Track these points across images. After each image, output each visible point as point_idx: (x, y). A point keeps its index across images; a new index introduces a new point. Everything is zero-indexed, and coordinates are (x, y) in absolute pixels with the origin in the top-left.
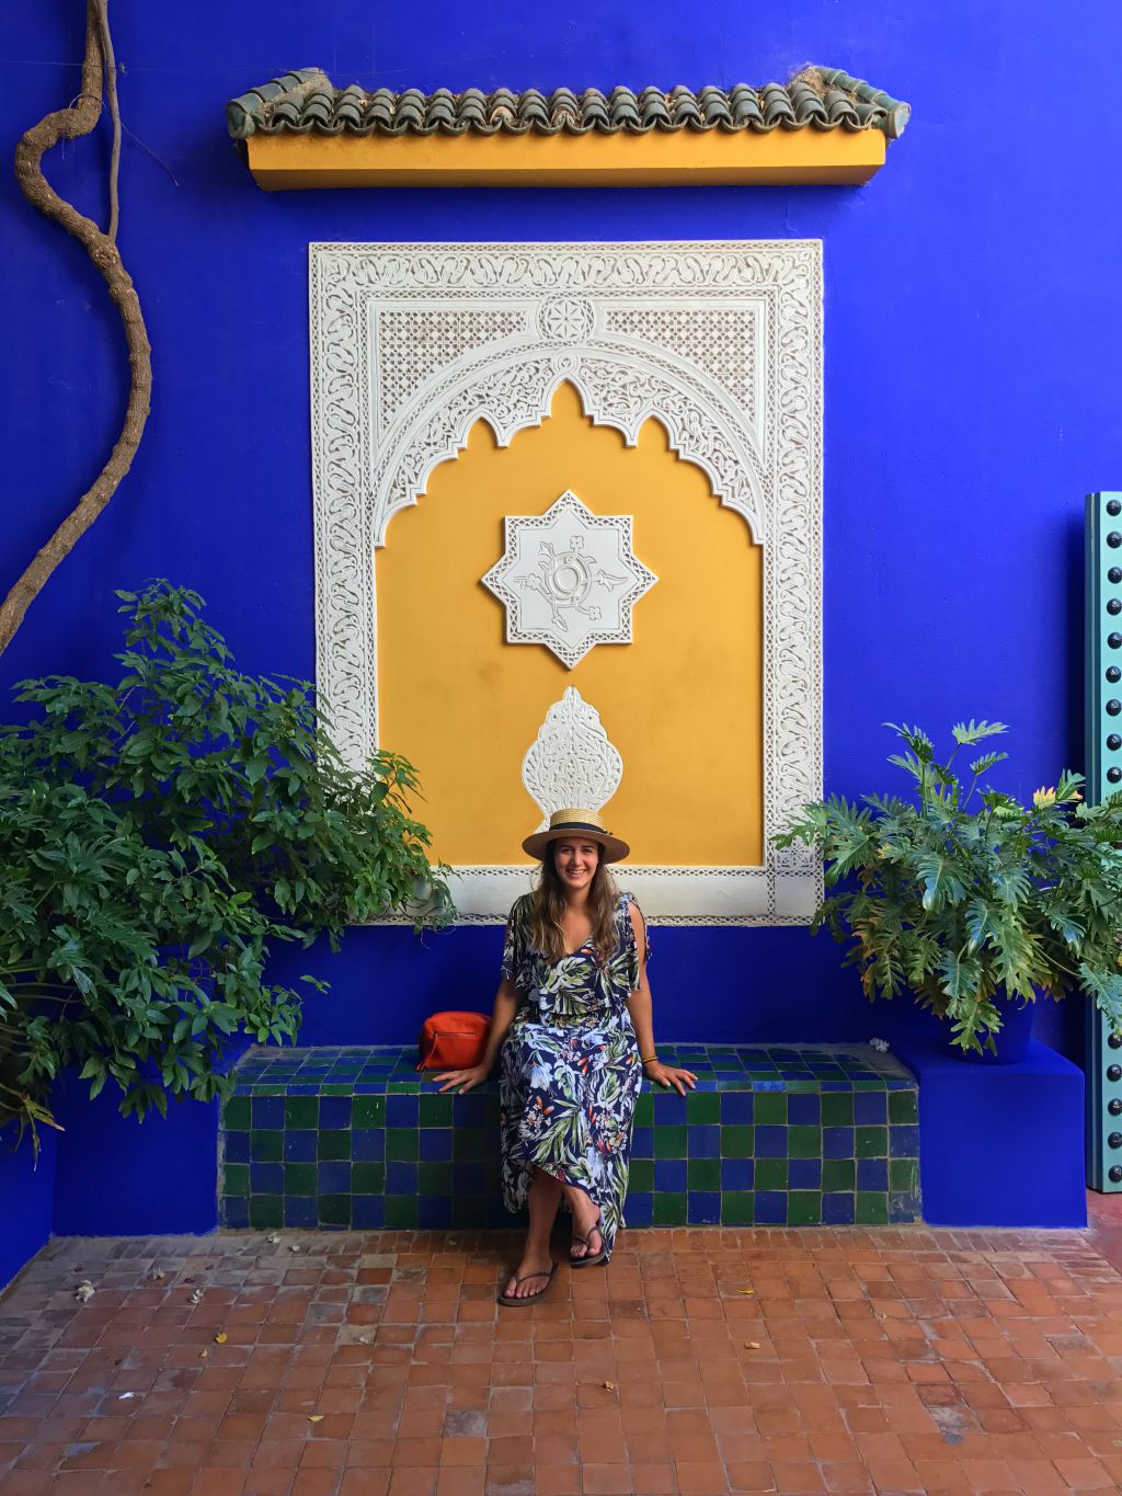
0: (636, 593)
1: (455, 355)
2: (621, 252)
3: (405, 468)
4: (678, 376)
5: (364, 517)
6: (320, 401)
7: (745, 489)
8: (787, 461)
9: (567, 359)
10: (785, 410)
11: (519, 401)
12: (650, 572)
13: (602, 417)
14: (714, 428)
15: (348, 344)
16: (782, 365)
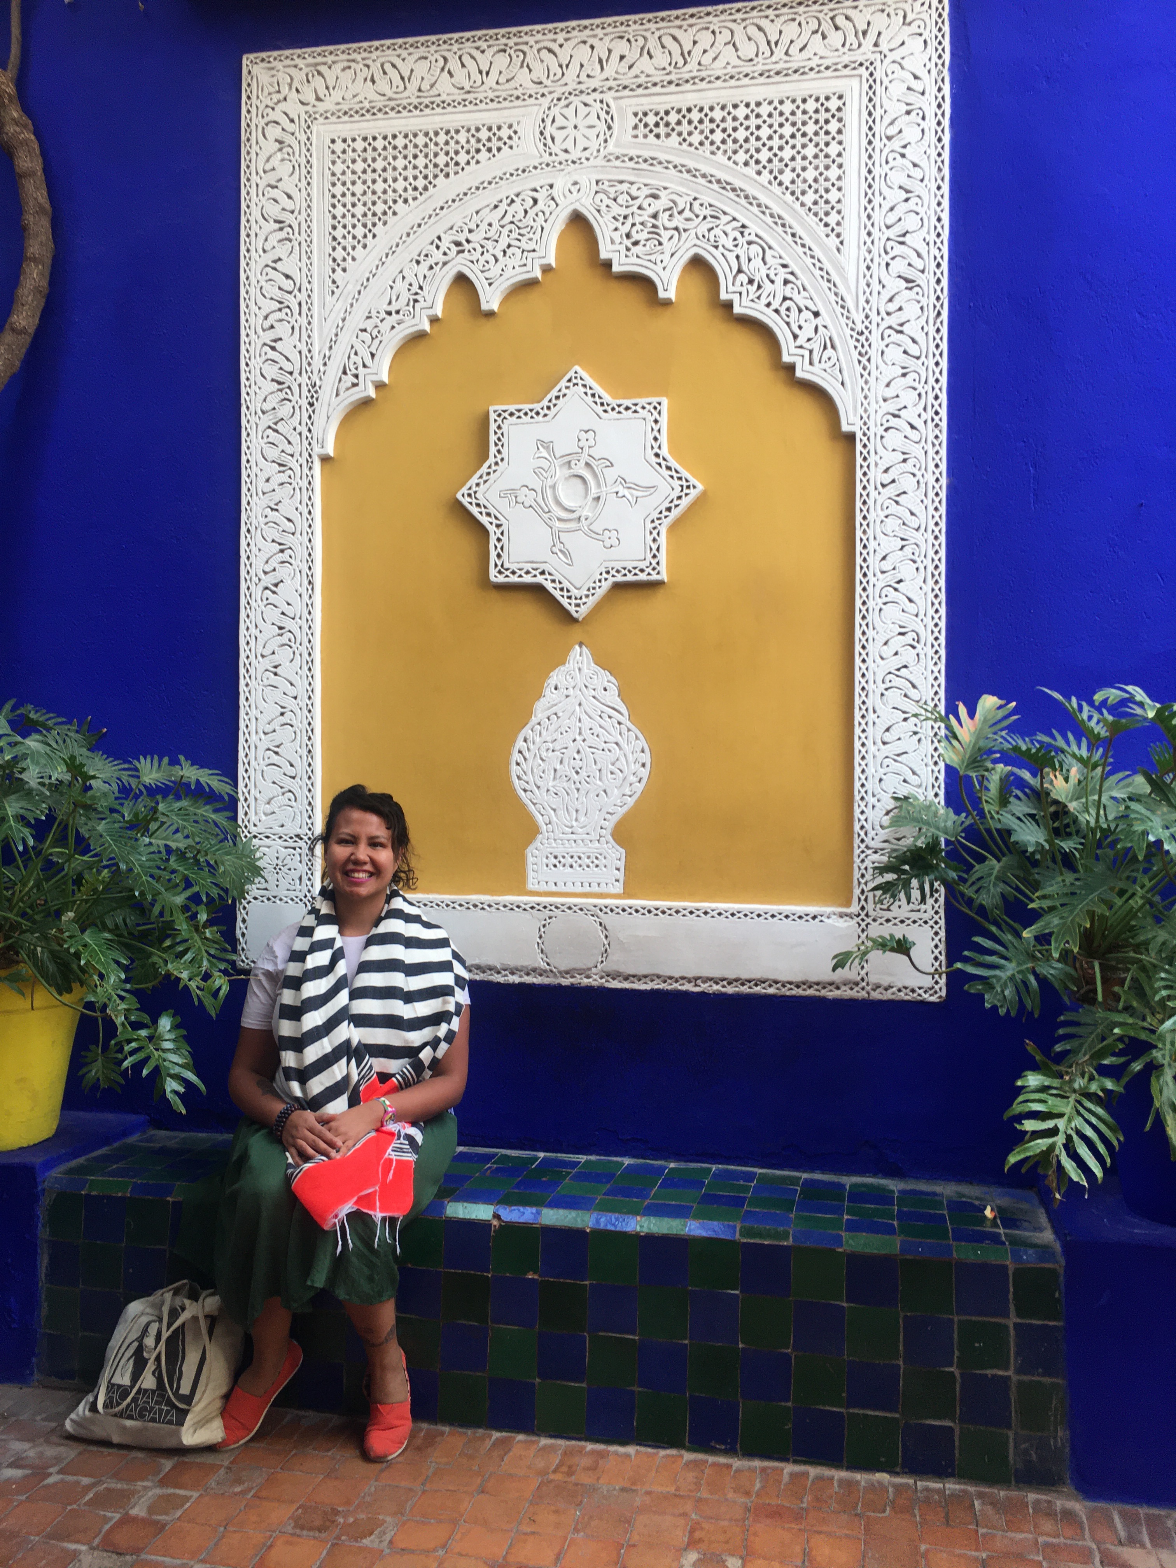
0: (669, 509)
1: (426, 188)
2: (653, 27)
3: (358, 347)
4: (731, 195)
5: (305, 415)
6: (252, 263)
7: (830, 352)
8: (892, 307)
9: (575, 183)
10: (891, 233)
11: (509, 246)
12: (690, 477)
13: (624, 260)
14: (784, 266)
15: (288, 185)
16: (886, 168)
